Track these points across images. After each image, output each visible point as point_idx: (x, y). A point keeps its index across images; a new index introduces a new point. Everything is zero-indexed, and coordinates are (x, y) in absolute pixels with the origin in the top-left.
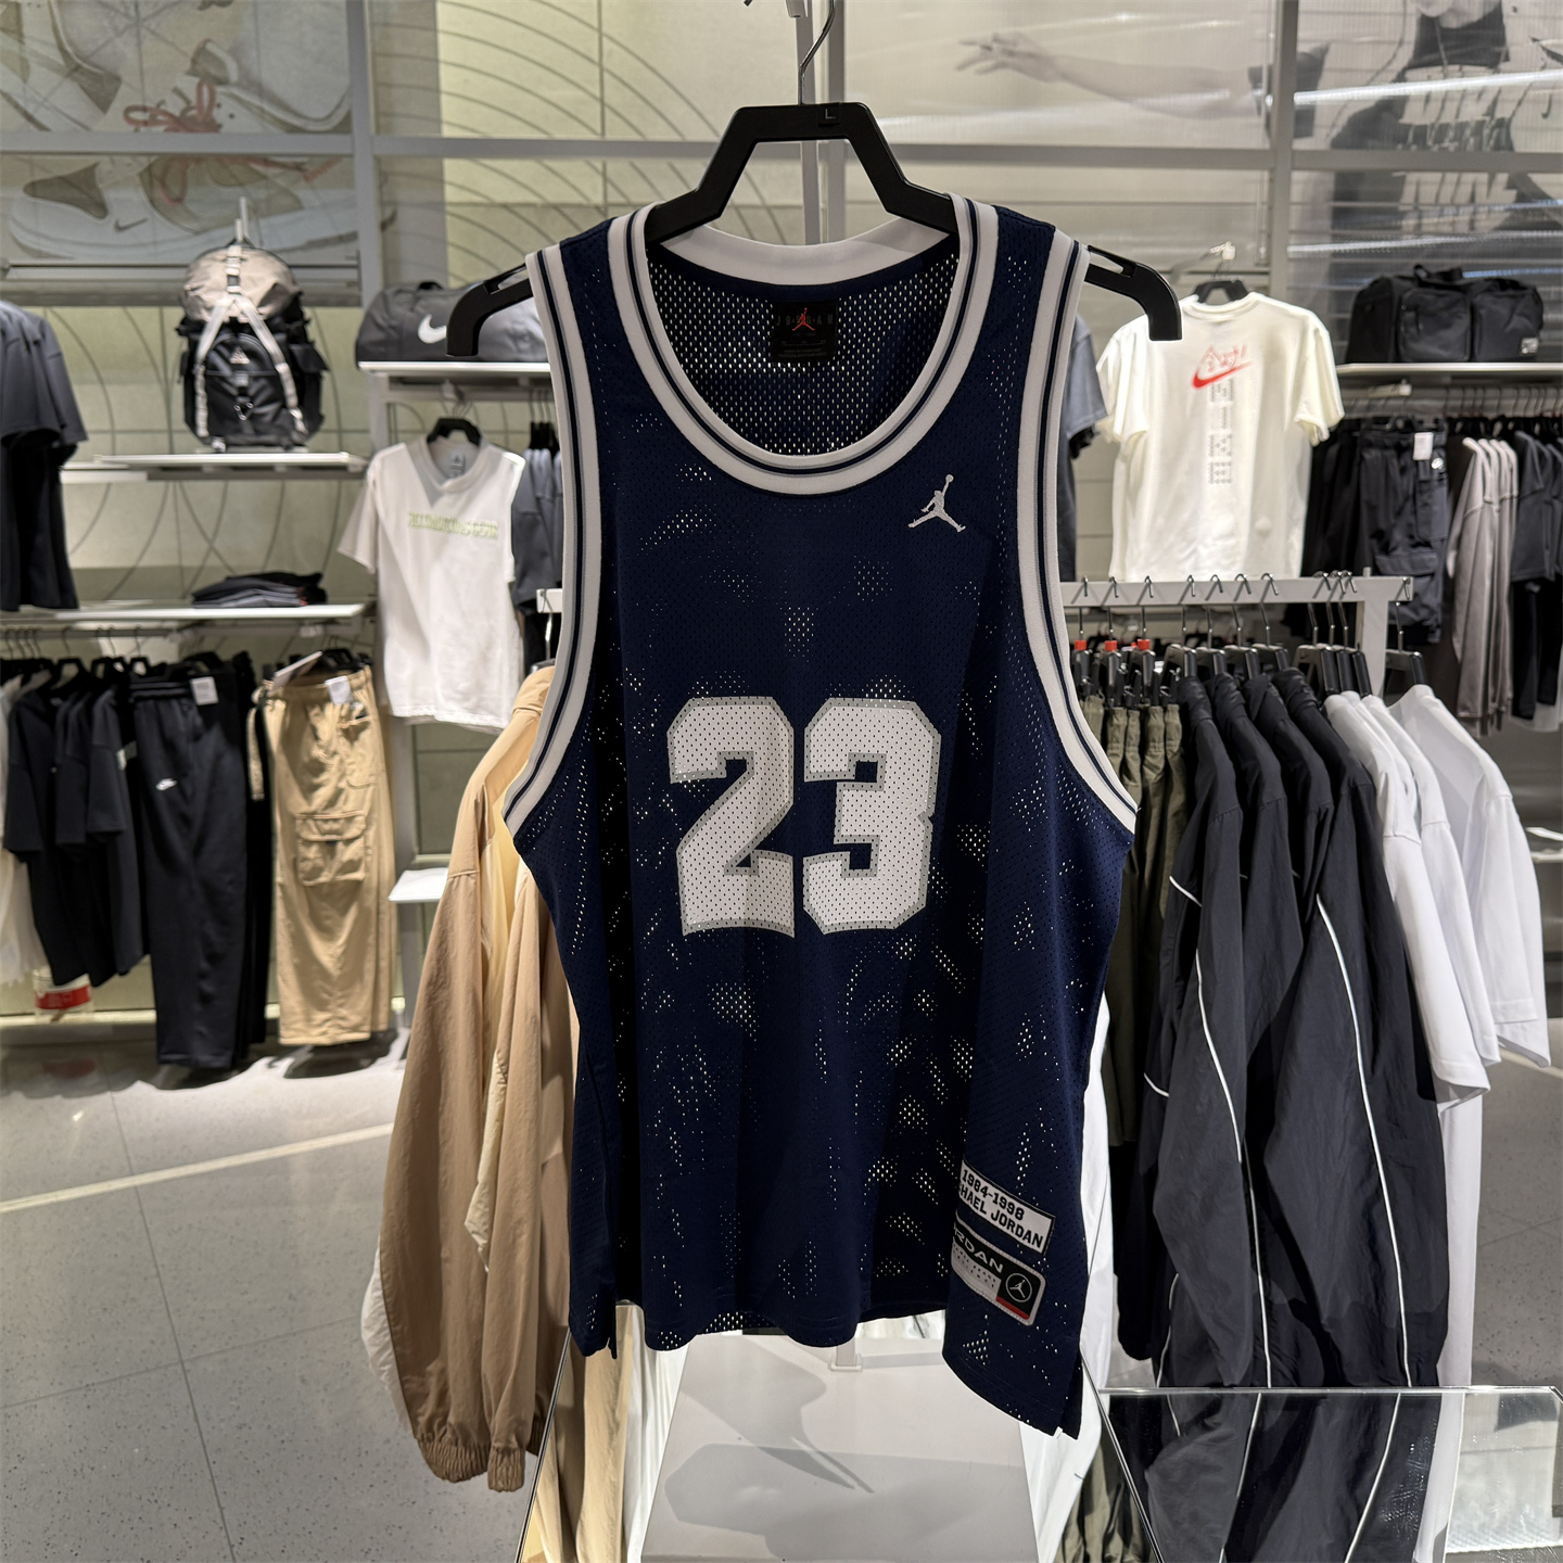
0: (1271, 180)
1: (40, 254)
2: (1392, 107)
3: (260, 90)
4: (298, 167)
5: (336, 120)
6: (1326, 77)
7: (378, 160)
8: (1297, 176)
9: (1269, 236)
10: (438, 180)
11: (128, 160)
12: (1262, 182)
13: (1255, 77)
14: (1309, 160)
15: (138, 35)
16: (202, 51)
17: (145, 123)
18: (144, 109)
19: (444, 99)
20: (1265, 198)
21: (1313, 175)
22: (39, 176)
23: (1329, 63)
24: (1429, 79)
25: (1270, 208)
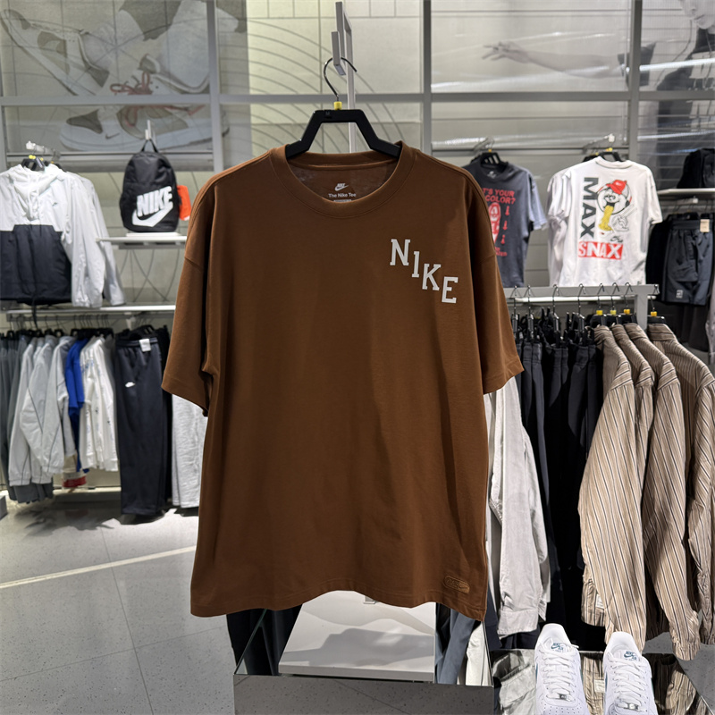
0: (629, 106)
1: (73, 150)
2: (685, 72)
3: (169, 75)
4: (186, 109)
5: (203, 88)
6: (654, 58)
7: (221, 106)
8: (642, 103)
9: (629, 131)
10: (248, 114)
11: (111, 107)
12: (624, 107)
13: (621, 59)
14: (646, 96)
15: (116, 53)
16: (144, 59)
17: (119, 91)
18: (118, 85)
19: (251, 78)
20: (626, 114)
21: (649, 103)
22: (73, 115)
23: (655, 52)
24: (703, 58)
25: (629, 118)
